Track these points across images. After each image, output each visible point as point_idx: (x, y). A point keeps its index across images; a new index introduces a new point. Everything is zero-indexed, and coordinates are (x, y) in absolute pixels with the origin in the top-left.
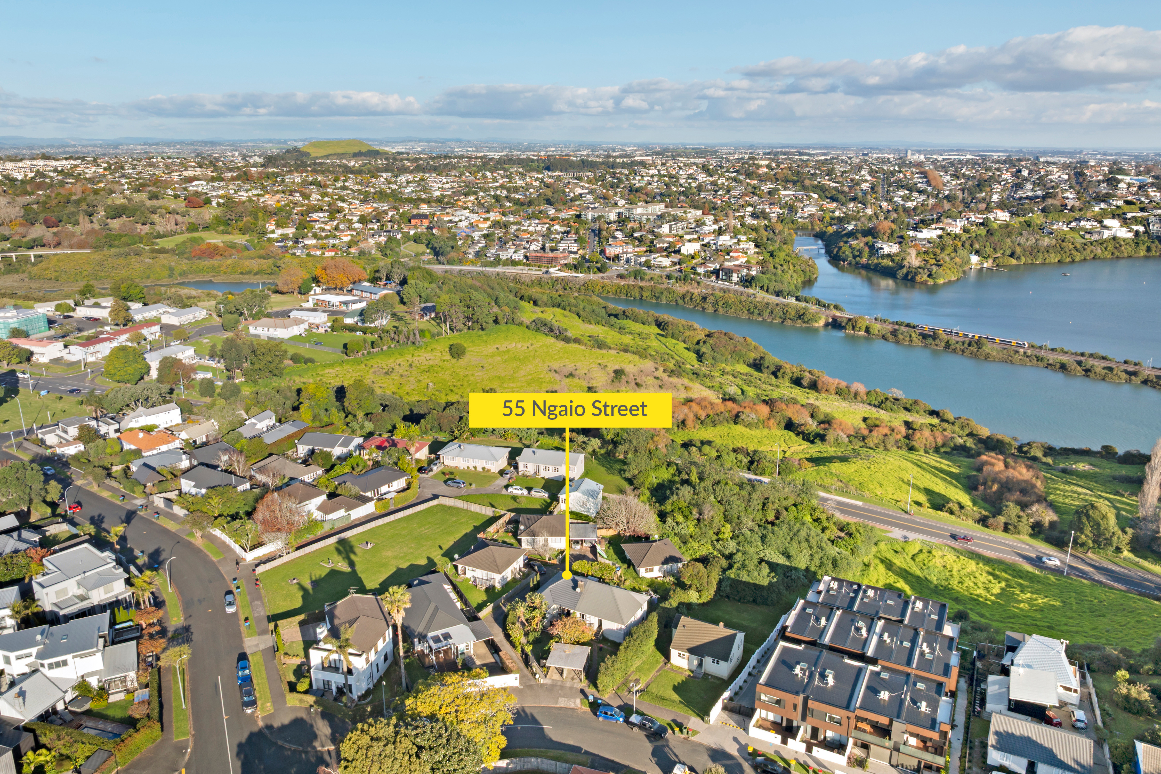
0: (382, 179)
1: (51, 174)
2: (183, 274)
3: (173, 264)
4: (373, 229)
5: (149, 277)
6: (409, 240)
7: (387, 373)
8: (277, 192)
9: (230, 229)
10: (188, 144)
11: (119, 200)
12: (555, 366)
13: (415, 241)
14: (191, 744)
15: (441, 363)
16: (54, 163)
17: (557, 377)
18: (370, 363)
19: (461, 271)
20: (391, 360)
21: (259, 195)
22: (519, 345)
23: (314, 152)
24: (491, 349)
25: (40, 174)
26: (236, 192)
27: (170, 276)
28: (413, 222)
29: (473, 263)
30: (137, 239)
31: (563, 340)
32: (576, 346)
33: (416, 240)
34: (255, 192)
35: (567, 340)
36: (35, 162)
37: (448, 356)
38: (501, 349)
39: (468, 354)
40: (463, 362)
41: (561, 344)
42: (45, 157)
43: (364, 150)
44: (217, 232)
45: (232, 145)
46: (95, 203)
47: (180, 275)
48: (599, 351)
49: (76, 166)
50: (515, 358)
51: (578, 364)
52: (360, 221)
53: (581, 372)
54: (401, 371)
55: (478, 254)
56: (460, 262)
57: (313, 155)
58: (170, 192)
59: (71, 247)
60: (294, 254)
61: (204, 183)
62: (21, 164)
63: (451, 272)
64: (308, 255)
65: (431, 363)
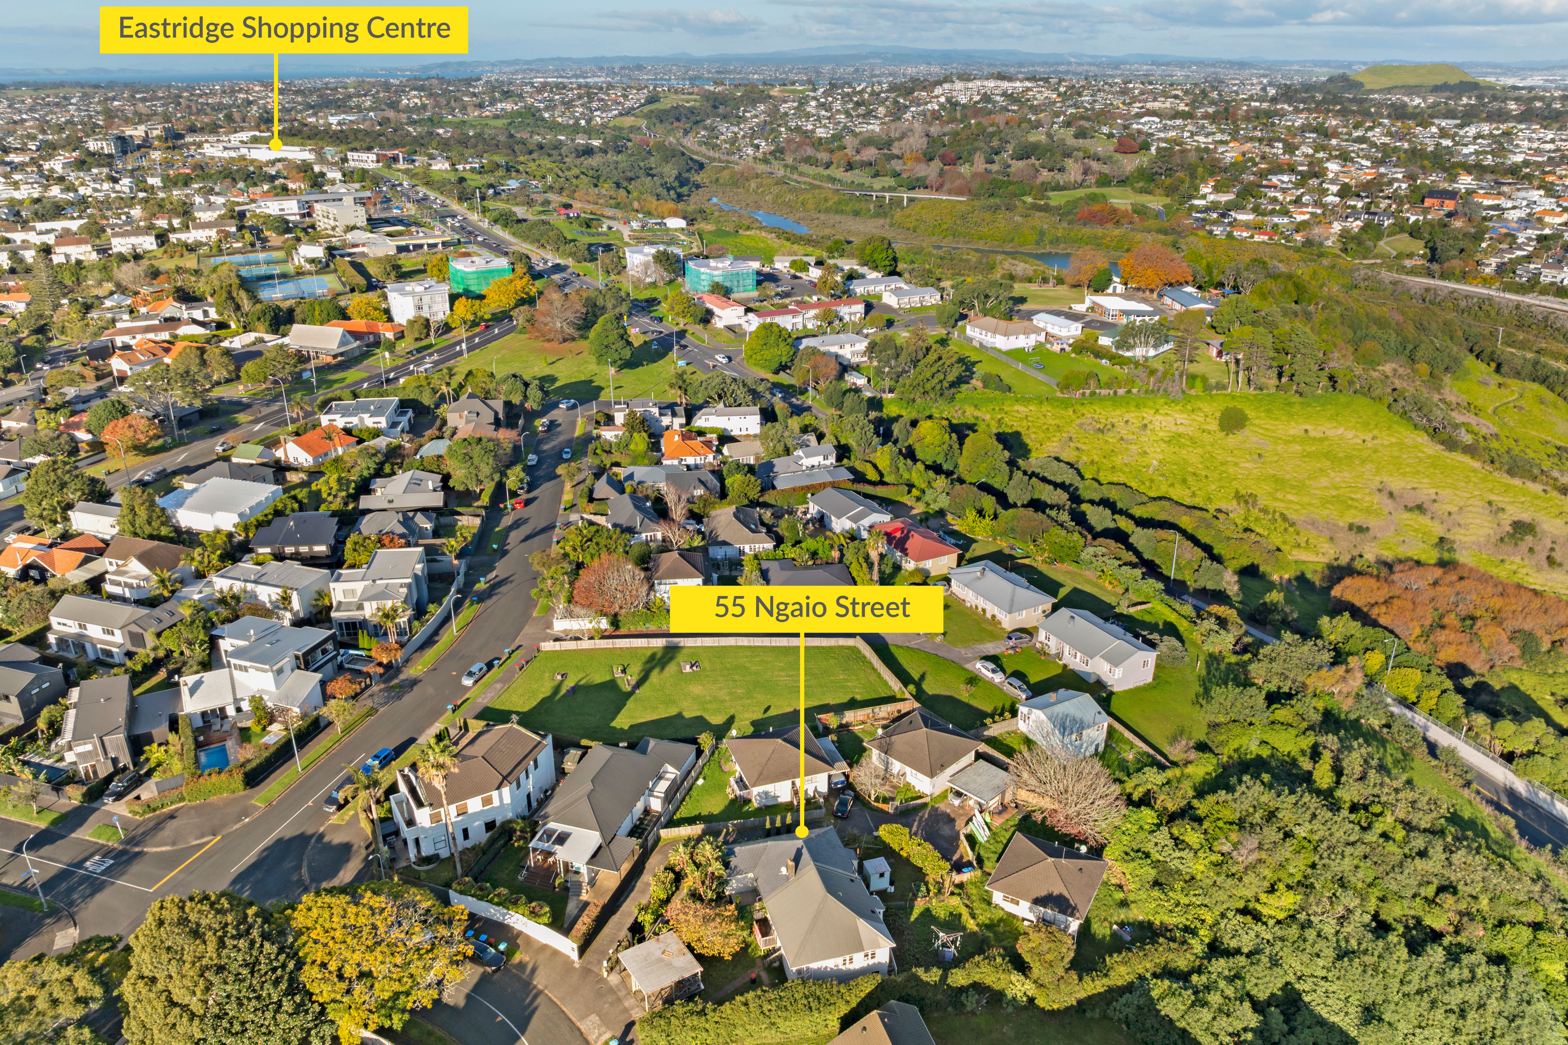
0: (1434, 129)
1: (998, 98)
2: (1056, 241)
3: (1046, 226)
4: (1354, 207)
5: (1012, 240)
6: (1402, 230)
7: (1101, 431)
8: (1252, 139)
9: (1152, 185)
10: (1208, 65)
11: (1038, 137)
12: (1396, 484)
13: (1411, 235)
14: (256, 815)
15: (1198, 434)
16: (1005, 85)
17: (1389, 504)
18: (1083, 410)
19: (1454, 291)
20: (1118, 412)
21: (1222, 142)
22: (1350, 434)
23: (1369, 82)
24: (1295, 429)
25: (986, 98)
26: (1192, 134)
27: (1038, 243)
28: (1428, 202)
29: (1486, 282)
30: (1028, 189)
31: (1442, 443)
32: (1466, 459)
33: (1414, 232)
34: (1219, 137)
35: (1451, 445)
36: (986, 83)
37: (1214, 426)
38: (1312, 434)
39: (1247, 431)
40: (1233, 440)
41: (1433, 449)
42: (1001, 77)
43: (1453, 80)
44: (1133, 189)
45: (1269, 69)
46: (1008, 138)
47: (1051, 242)
48: (1507, 479)
49: (1029, 89)
50: (1326, 455)
51: (1443, 493)
52: (1340, 194)
53: (1442, 508)
54: (1124, 432)
55: (1501, 269)
56: (1464, 277)
57: (1368, 87)
58: (1105, 130)
59: (950, 193)
60: (1210, 232)
61: (1157, 120)
62: (970, 85)
63: (1435, 290)
64: (1230, 236)
65: (1181, 429)
